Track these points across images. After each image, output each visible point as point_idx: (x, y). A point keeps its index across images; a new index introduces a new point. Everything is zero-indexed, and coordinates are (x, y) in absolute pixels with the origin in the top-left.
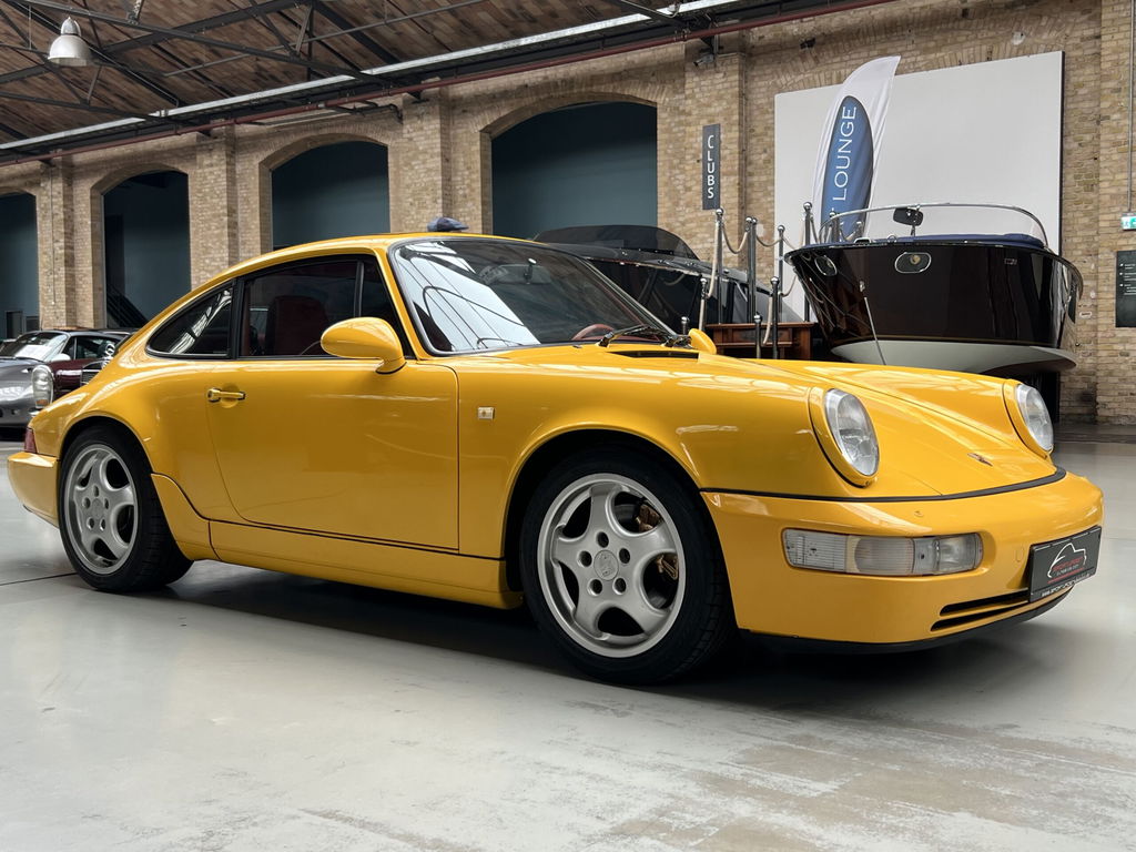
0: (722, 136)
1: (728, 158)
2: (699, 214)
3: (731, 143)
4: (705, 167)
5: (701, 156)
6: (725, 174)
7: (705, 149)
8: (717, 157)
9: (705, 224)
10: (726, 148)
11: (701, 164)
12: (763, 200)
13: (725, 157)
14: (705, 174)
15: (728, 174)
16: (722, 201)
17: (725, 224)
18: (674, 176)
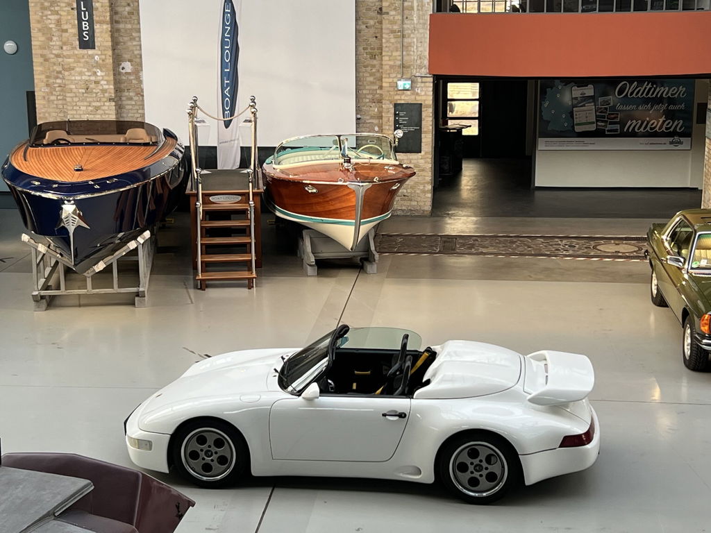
1: (100, 9)
2: (76, 52)
4: (79, 14)
5: (75, 5)
6: (98, 22)
7: (78, 0)
8: (89, 8)
9: (83, 60)
10: (98, 2)
11: (75, 12)
12: (129, 43)
13: (97, 9)
14: (80, 20)
15: (101, 22)
16: (97, 44)
17: (101, 61)
18: (46, 16)
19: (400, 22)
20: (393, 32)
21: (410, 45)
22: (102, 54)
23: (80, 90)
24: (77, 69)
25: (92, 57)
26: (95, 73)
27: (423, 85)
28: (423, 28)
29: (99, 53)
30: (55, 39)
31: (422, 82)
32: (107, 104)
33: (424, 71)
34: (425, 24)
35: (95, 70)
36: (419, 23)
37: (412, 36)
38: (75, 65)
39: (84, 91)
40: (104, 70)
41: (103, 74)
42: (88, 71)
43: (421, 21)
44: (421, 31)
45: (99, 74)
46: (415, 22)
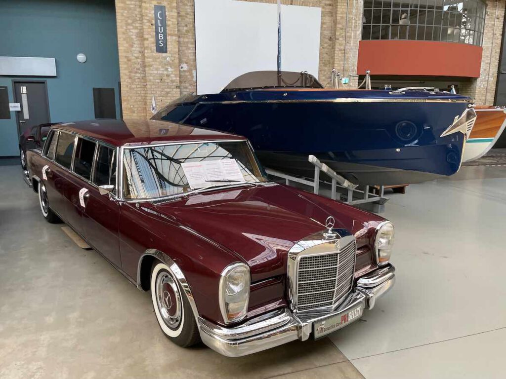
0: (167, 13)
1: (172, 26)
2: (154, 54)
3: (173, 18)
4: (157, 28)
5: (154, 22)
6: (169, 35)
7: (156, 19)
8: (164, 24)
9: (159, 60)
10: (170, 21)
11: (154, 27)
12: (186, 51)
13: (169, 26)
14: (157, 33)
15: (171, 35)
16: (169, 50)
17: (171, 62)
18: (129, 29)
19: (344, 45)
20: (340, 50)
21: (348, 58)
22: (172, 57)
23: (157, 81)
24: (154, 66)
25: (165, 58)
26: (167, 69)
27: (353, 81)
28: (356, 49)
29: (170, 56)
30: (135, 46)
31: (353, 79)
32: (174, 90)
33: (355, 73)
34: (356, 46)
35: (167, 67)
36: (353, 46)
37: (350, 53)
38: (153, 63)
39: (159, 81)
40: (173, 67)
41: (173, 70)
42: (163, 67)
43: (355, 45)
44: (354, 50)
45: (170, 70)
46: (352, 44)
